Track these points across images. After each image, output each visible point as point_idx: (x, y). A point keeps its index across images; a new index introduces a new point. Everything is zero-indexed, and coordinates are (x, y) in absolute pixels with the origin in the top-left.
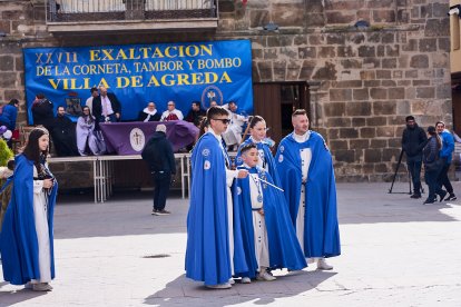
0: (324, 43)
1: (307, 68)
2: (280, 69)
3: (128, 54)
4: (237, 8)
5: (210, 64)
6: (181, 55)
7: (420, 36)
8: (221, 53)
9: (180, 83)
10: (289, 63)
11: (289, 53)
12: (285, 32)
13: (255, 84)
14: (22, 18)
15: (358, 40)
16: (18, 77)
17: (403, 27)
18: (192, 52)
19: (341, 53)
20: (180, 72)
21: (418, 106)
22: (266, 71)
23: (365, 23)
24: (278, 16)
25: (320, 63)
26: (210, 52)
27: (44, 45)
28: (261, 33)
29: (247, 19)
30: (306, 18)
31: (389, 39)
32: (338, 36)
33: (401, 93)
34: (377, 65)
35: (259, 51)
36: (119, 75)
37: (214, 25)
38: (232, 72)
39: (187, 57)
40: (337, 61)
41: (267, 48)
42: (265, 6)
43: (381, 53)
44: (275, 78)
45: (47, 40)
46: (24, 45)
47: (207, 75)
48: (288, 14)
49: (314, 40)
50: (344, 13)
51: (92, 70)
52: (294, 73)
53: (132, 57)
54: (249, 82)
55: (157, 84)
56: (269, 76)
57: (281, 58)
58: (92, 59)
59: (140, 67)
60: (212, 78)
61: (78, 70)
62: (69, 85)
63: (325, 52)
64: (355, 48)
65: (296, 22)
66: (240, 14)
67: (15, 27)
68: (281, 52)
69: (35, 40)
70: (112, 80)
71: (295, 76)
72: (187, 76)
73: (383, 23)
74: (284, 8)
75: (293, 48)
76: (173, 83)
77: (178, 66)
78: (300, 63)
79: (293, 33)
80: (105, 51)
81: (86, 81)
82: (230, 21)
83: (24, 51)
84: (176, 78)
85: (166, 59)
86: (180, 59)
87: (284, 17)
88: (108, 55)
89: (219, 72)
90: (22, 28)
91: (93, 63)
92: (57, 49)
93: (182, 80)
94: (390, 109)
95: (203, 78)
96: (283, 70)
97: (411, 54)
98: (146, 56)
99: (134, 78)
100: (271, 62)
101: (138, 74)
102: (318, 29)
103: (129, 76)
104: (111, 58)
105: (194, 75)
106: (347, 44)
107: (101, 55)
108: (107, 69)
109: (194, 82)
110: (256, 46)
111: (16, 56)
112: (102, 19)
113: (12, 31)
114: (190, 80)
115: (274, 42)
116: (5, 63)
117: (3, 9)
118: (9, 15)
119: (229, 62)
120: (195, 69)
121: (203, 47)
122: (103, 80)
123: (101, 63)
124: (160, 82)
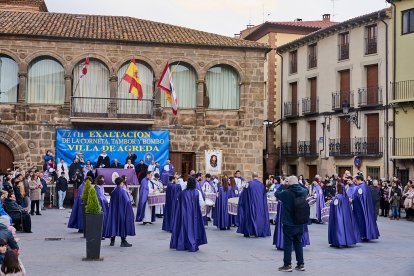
0: (204, 134)
1: (195, 146)
2: (182, 146)
3: (108, 134)
4: (163, 115)
5: (149, 142)
6: (135, 136)
7: (249, 133)
8: (153, 137)
10: (187, 143)
11: (187, 138)
12: (186, 128)
13: (170, 152)
14: (56, 114)
15: (221, 134)
16: (53, 143)
17: (241, 129)
18: (140, 135)
19: (212, 139)
20: (134, 145)
21: (247, 167)
22: (176, 146)
23: (224, 126)
24: (182, 120)
25: (202, 144)
26: (149, 136)
27: (67, 127)
28: (174, 128)
29: (167, 121)
30: (196, 122)
31: (235, 134)
32: (211, 132)
33: (239, 160)
34: (229, 146)
35: (173, 136)
36: (104, 145)
37: (152, 123)
38: (159, 146)
39: (138, 138)
40: (210, 143)
41: (177, 135)
43: (230, 140)
44: (180, 150)
45: (68, 125)
46: (57, 127)
47: (147, 147)
48: (187, 119)
49: (199, 132)
50: (214, 120)
51: (90, 141)
52: (189, 148)
53: (110, 136)
54: (167, 152)
55: (122, 150)
56: (177, 149)
57: (183, 140)
58: (91, 136)
59: (114, 141)
60: (149, 148)
61: (83, 141)
62: (79, 148)
63: (204, 138)
64: (219, 137)
65: (191, 123)
66: (164, 118)
67: (52, 118)
68: (183, 138)
69: (62, 125)
70: (99, 146)
71: (189, 150)
72: (137, 147)
73: (232, 127)
74: (185, 116)
75: (189, 136)
77: (133, 142)
78: (192, 143)
79: (189, 128)
80: (97, 132)
81: (87, 146)
82: (159, 121)
83: (56, 130)
84: (132, 148)
85: (127, 138)
86: (134, 138)
87: (185, 120)
88: (99, 134)
89: (153, 146)
90: (56, 119)
91: (91, 138)
92: (73, 130)
93: (135, 149)
94: (234, 168)
95: (145, 148)
96: (184, 146)
97: (244, 142)
98: (117, 136)
99: (111, 147)
100: (178, 142)
101: (114, 145)
102: (201, 127)
103: (108, 145)
104: (100, 136)
105: (141, 147)
106: (215, 135)
107: (95, 134)
108: (98, 141)
109: (141, 150)
110: (171, 134)
111: (52, 132)
113: (51, 120)
114: (139, 149)
115: (180, 133)
116: (46, 136)
117: (47, 109)
118: (50, 112)
119: (158, 141)
120: (142, 144)
121: (146, 133)
122: (96, 147)
123: (95, 138)
124: (124, 149)
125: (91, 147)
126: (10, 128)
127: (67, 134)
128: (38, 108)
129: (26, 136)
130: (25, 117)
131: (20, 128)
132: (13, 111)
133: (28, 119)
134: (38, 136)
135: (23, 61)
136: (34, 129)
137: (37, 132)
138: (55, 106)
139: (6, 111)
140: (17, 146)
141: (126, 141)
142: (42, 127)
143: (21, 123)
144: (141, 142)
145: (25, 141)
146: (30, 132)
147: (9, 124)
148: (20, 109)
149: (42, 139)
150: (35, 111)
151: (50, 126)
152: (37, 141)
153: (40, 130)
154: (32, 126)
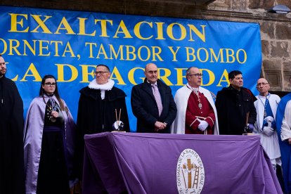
5: (203, 55)
6: (160, 37)
18: (177, 31)
22: (275, 73)
26: (202, 37)
28: (266, 17)
36: (60, 60)
39: (169, 41)
41: (276, 40)
51: (12, 47)
53: (82, 32)
55: (122, 82)
58: (14, 29)
59: (96, 50)
60: (206, 77)
72: (168, 72)
77: (155, 54)
80: (37, 17)
85: (136, 42)
86: (157, 43)
88: (42, 24)
89: (217, 69)
91: (13, 35)
99: (85, 68)
101: (92, 62)
103: (76, 63)
104: (46, 31)
105: (179, 71)
107: (29, 23)
109: (180, 82)
114: (173, 78)
115: (285, 33)
120: (182, 62)
121: (192, 27)
122: (32, 67)
123: (30, 37)
124: (125, 78)
141: (133, 54)
144: (181, 56)
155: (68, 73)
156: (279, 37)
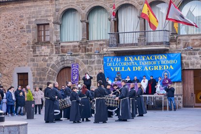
3: (137, 58)
4: (178, 41)
6: (156, 59)
8: (169, 58)
9: (155, 69)
10: (196, 62)
11: (196, 58)
12: (195, 50)
13: (183, 70)
14: (105, 46)
16: (102, 67)
18: (159, 57)
20: (155, 65)
22: (187, 64)
24: (193, 44)
26: (166, 58)
27: (111, 55)
28: (186, 50)
29: (181, 45)
35: (185, 57)
36: (134, 66)
38: (173, 65)
39: (158, 60)
41: (188, 56)
42: (188, 40)
44: (191, 67)
46: (105, 55)
47: (165, 66)
48: (197, 43)
51: (125, 64)
52: (198, 65)
53: (139, 59)
54: (180, 69)
55: (147, 70)
56: (188, 67)
57: (193, 60)
58: (125, 60)
59: (141, 63)
60: (166, 67)
61: (120, 64)
62: (117, 70)
66: (179, 43)
67: (103, 49)
68: (193, 58)
69: (108, 54)
70: (131, 67)
74: (195, 41)
75: (198, 56)
76: (153, 69)
77: (155, 63)
79: (198, 50)
80: (130, 58)
81: (123, 68)
82: (174, 46)
84: (154, 67)
85: (151, 60)
87: (195, 44)
88: (131, 59)
89: (169, 65)
90: (105, 50)
91: (125, 62)
92: (114, 57)
93: (156, 68)
95: (163, 67)
96: (194, 64)
98: (144, 59)
99: (139, 67)
100: (189, 62)
101: (141, 66)
103: (137, 66)
104: (131, 60)
105: (160, 66)
107: (129, 59)
108: (130, 64)
109: (160, 69)
110: (183, 55)
111: (102, 59)
112: (126, 46)
113: (102, 51)
114: (158, 68)
116: (99, 62)
117: (99, 43)
118: (101, 45)
119: (172, 62)
121: (164, 56)
122: (129, 68)
123: (128, 62)
124: (148, 69)
125: (126, 68)
126: (77, 58)
127: (110, 60)
128: (93, 43)
129: (86, 63)
130: (86, 50)
131: (83, 58)
132: (79, 46)
133: (88, 51)
134: (93, 62)
135: (83, 12)
136: (91, 58)
137: (93, 60)
138: (104, 40)
139: (75, 46)
140: (82, 70)
141: (150, 63)
142: (96, 56)
143: (83, 54)
145: (86, 66)
146: (89, 60)
147: (76, 55)
148: (82, 44)
149: (96, 64)
150: (92, 45)
151: (100, 55)
152: (93, 66)
153: (95, 58)
154: (90, 56)
155: (135, 69)
156: (189, 55)
